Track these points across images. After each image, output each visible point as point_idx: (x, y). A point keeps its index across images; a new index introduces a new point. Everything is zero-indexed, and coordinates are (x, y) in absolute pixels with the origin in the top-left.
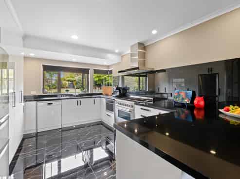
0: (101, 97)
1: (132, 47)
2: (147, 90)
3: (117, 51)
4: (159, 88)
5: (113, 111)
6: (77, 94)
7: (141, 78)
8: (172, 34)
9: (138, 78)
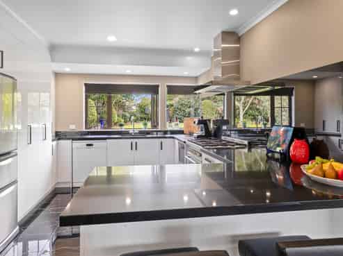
0: (173, 138)
1: (216, 40)
3: (197, 50)
4: (324, 122)
6: (136, 131)
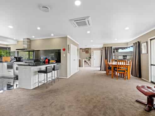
1: (24, 39)
2: (34, 59)
5: (12, 68)
7: (30, 52)
8: (41, 38)
9: (28, 52)
